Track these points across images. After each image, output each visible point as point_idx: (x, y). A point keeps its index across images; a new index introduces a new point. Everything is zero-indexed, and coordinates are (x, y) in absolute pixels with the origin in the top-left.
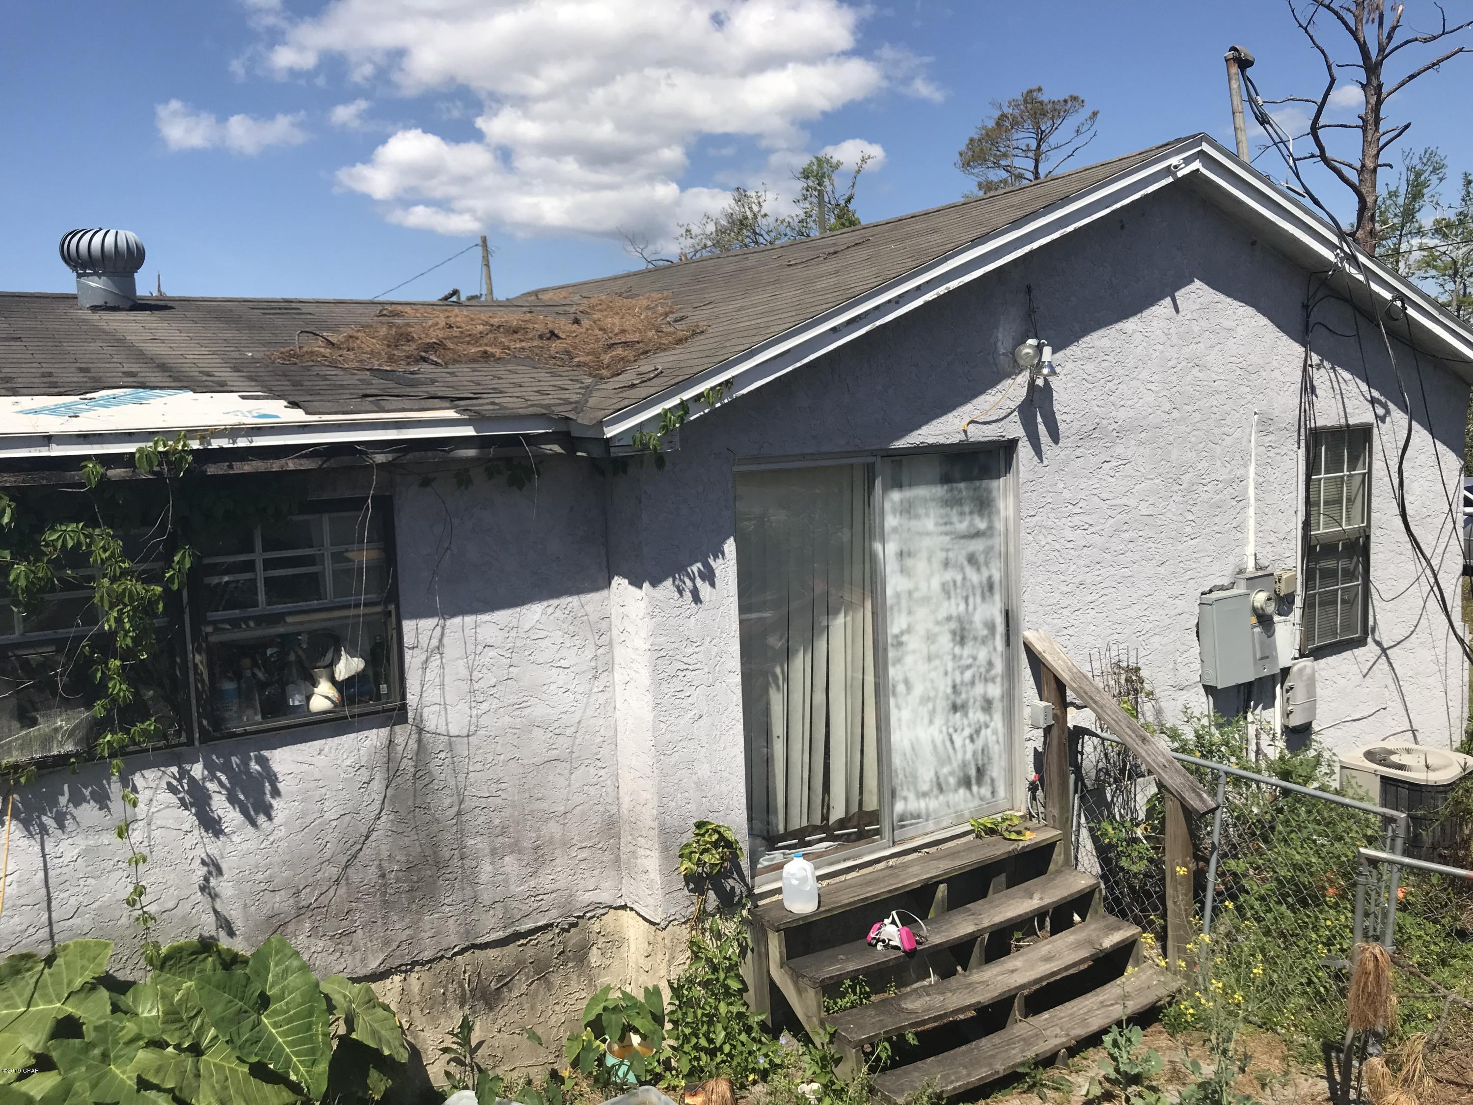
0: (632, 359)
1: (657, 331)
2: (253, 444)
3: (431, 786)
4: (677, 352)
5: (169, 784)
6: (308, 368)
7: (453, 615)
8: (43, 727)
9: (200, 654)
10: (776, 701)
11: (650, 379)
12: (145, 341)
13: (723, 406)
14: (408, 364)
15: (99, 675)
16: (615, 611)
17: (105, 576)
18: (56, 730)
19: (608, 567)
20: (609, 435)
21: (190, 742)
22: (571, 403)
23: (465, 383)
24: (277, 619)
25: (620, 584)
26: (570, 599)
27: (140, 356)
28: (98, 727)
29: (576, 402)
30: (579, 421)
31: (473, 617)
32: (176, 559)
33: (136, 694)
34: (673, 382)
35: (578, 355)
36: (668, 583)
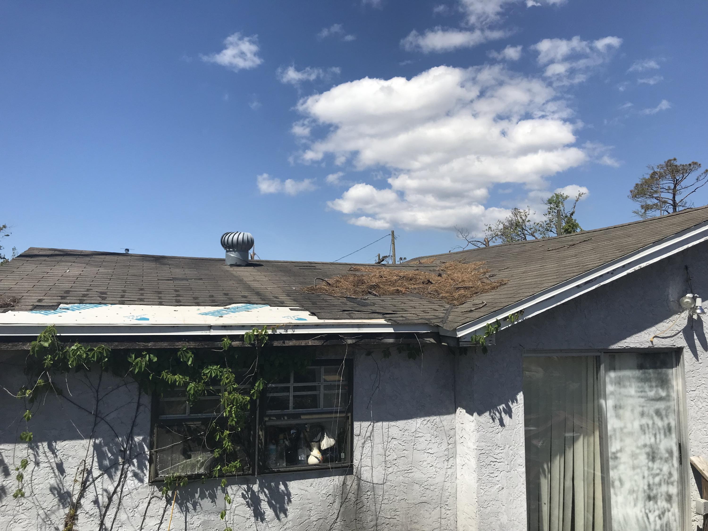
0: (470, 296)
1: (482, 282)
2: (295, 333)
3: (362, 509)
4: (493, 294)
5: (242, 493)
6: (319, 296)
7: (377, 421)
8: (193, 460)
9: (261, 431)
10: (544, 483)
11: (480, 308)
12: (251, 281)
13: (518, 323)
14: (363, 295)
15: (218, 437)
16: (458, 426)
17: (226, 390)
18: (198, 462)
19: (455, 402)
20: (459, 336)
21: (253, 474)
22: (440, 318)
23: (389, 306)
24: (297, 416)
25: (461, 412)
26: (435, 417)
27: (249, 288)
28: (215, 462)
29: (442, 318)
30: (444, 328)
31: (387, 423)
32: (257, 385)
33: (234, 449)
34: (492, 310)
35: (442, 293)
36: (487, 414)
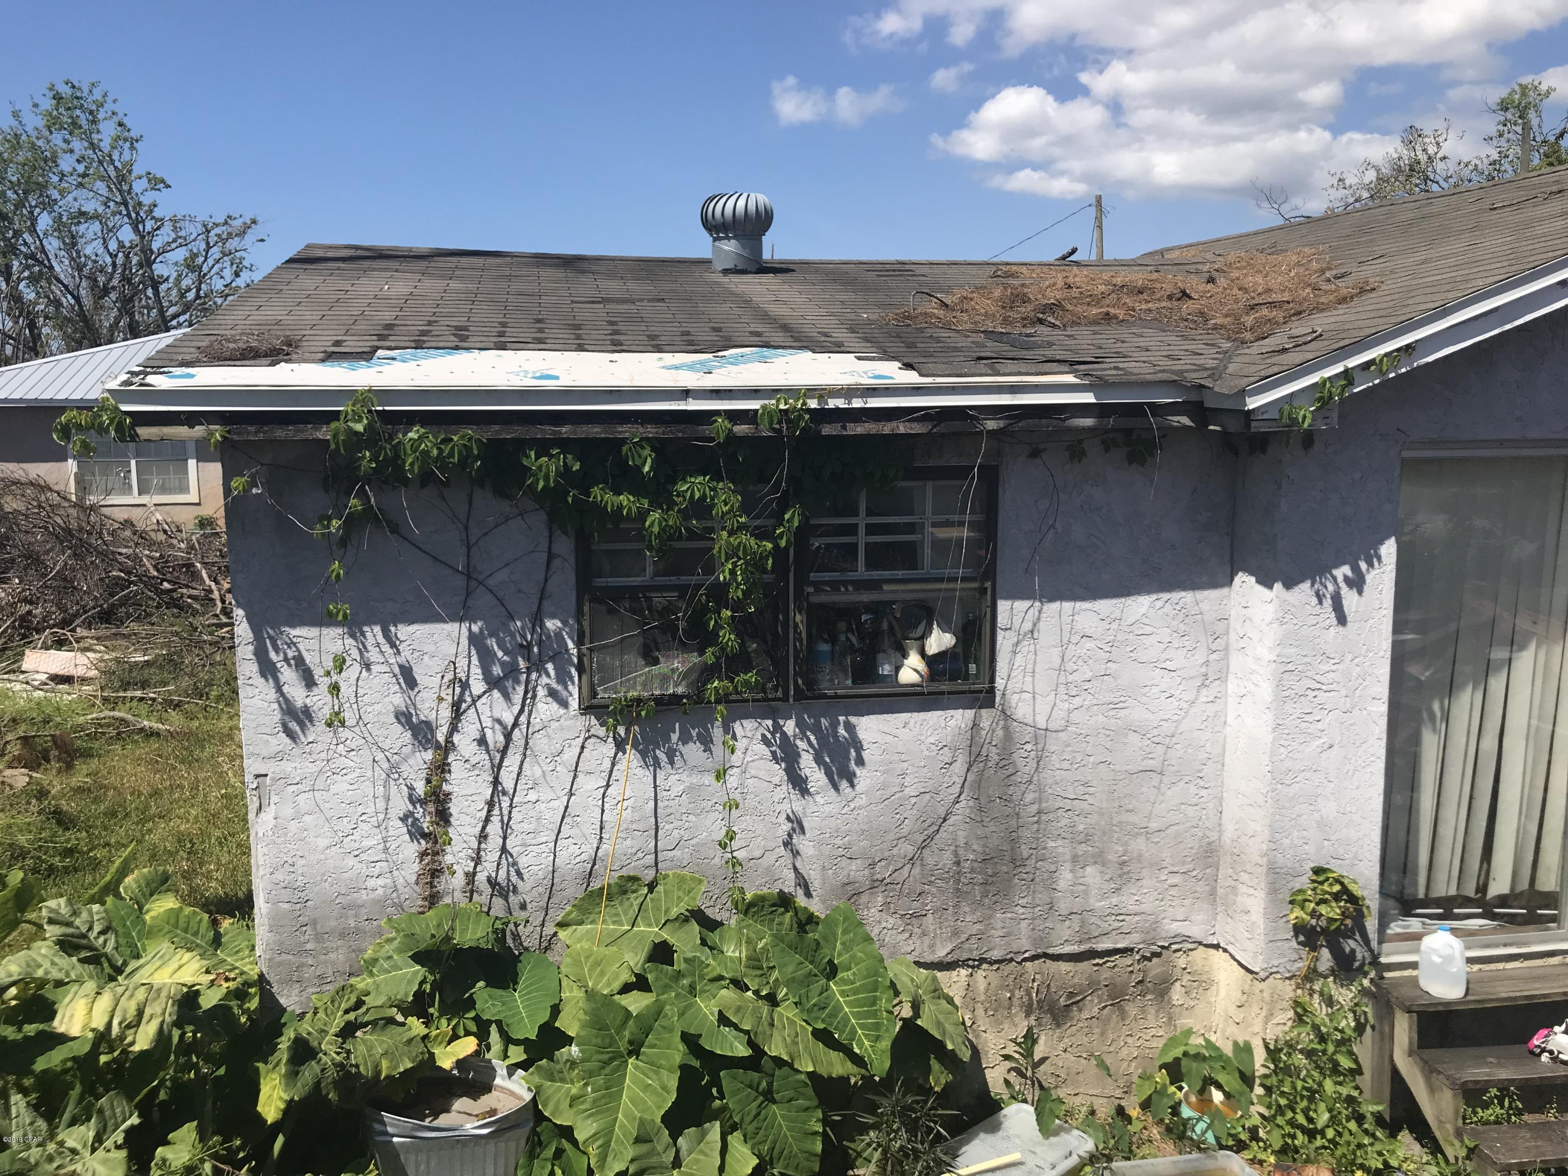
0: (1281, 320)
1: (1314, 289)
2: (868, 406)
3: (1013, 778)
4: (1341, 312)
5: (763, 736)
6: (921, 330)
7: (1051, 600)
8: (663, 667)
9: (800, 613)
10: (1430, 742)
11: (1305, 343)
12: (769, 302)
13: (1399, 376)
14: (1024, 326)
15: (712, 623)
16: (1235, 612)
17: (723, 529)
18: (673, 670)
19: (1232, 562)
20: (1251, 407)
21: (785, 699)
22: (1207, 369)
23: (1085, 347)
24: (875, 585)
25: (1245, 582)
26: (1183, 594)
27: (765, 317)
28: (708, 672)
29: (1213, 368)
30: (1216, 389)
31: (1072, 604)
32: (787, 517)
33: (742, 645)
34: (1336, 346)
35: (1214, 317)
36: (1306, 585)
